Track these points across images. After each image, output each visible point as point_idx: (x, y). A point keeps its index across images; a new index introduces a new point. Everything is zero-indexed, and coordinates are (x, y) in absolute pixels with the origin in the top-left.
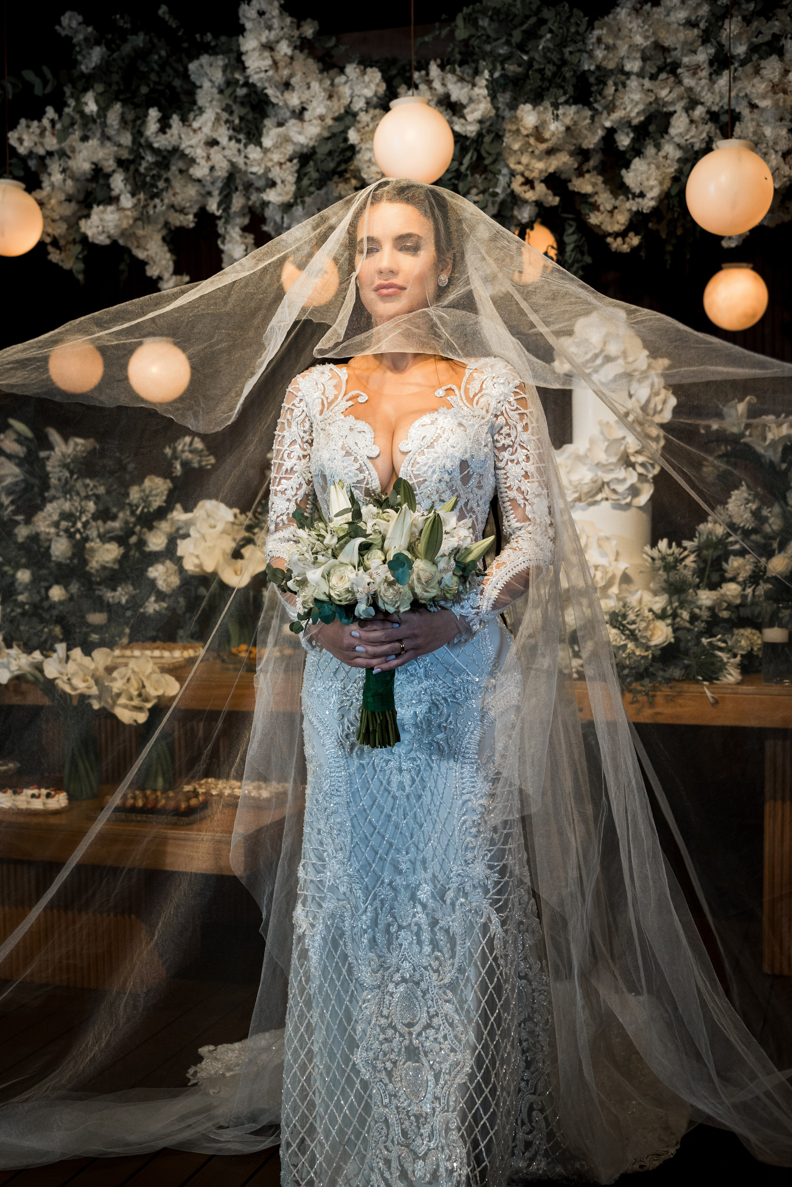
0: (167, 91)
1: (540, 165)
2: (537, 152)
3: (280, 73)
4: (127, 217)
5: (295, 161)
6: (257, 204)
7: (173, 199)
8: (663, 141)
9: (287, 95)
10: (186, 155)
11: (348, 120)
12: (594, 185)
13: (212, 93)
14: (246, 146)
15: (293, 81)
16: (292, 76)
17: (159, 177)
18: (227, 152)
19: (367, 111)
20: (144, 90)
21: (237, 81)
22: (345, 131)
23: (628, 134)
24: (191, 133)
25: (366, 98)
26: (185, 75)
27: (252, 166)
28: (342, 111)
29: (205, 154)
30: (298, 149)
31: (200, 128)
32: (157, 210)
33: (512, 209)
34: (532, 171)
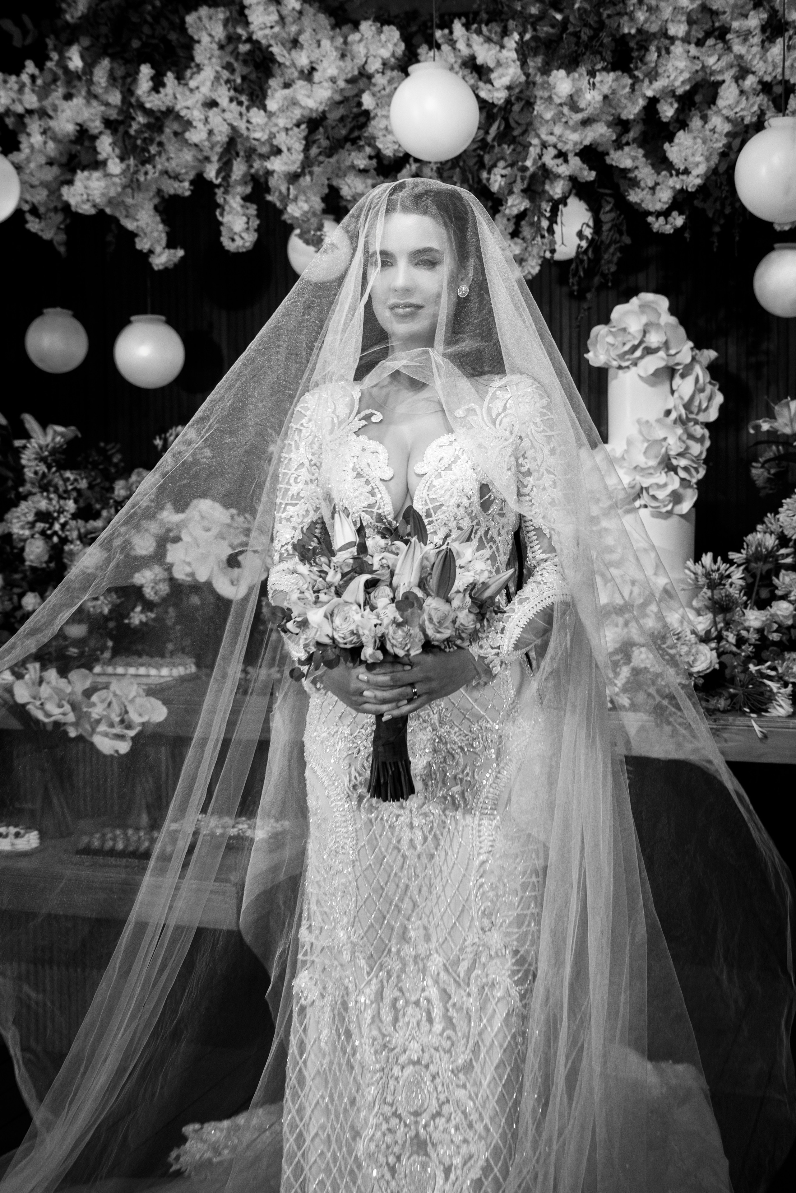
0: (162, 46)
1: (574, 137)
2: (571, 123)
3: (287, 29)
4: (114, 184)
5: (303, 126)
6: (261, 173)
7: (166, 164)
8: (710, 112)
9: (294, 53)
10: (182, 117)
11: (362, 83)
12: (634, 159)
13: (211, 49)
14: (248, 109)
15: (302, 38)
16: (300, 32)
17: (151, 140)
18: (228, 115)
19: (383, 73)
20: (136, 44)
21: (240, 36)
22: (359, 95)
23: (671, 104)
24: (188, 93)
25: (382, 59)
26: (182, 28)
27: (255, 131)
28: (356, 72)
29: (203, 117)
30: (306, 113)
31: (198, 88)
32: (149, 177)
33: (544, 183)
34: (565, 143)
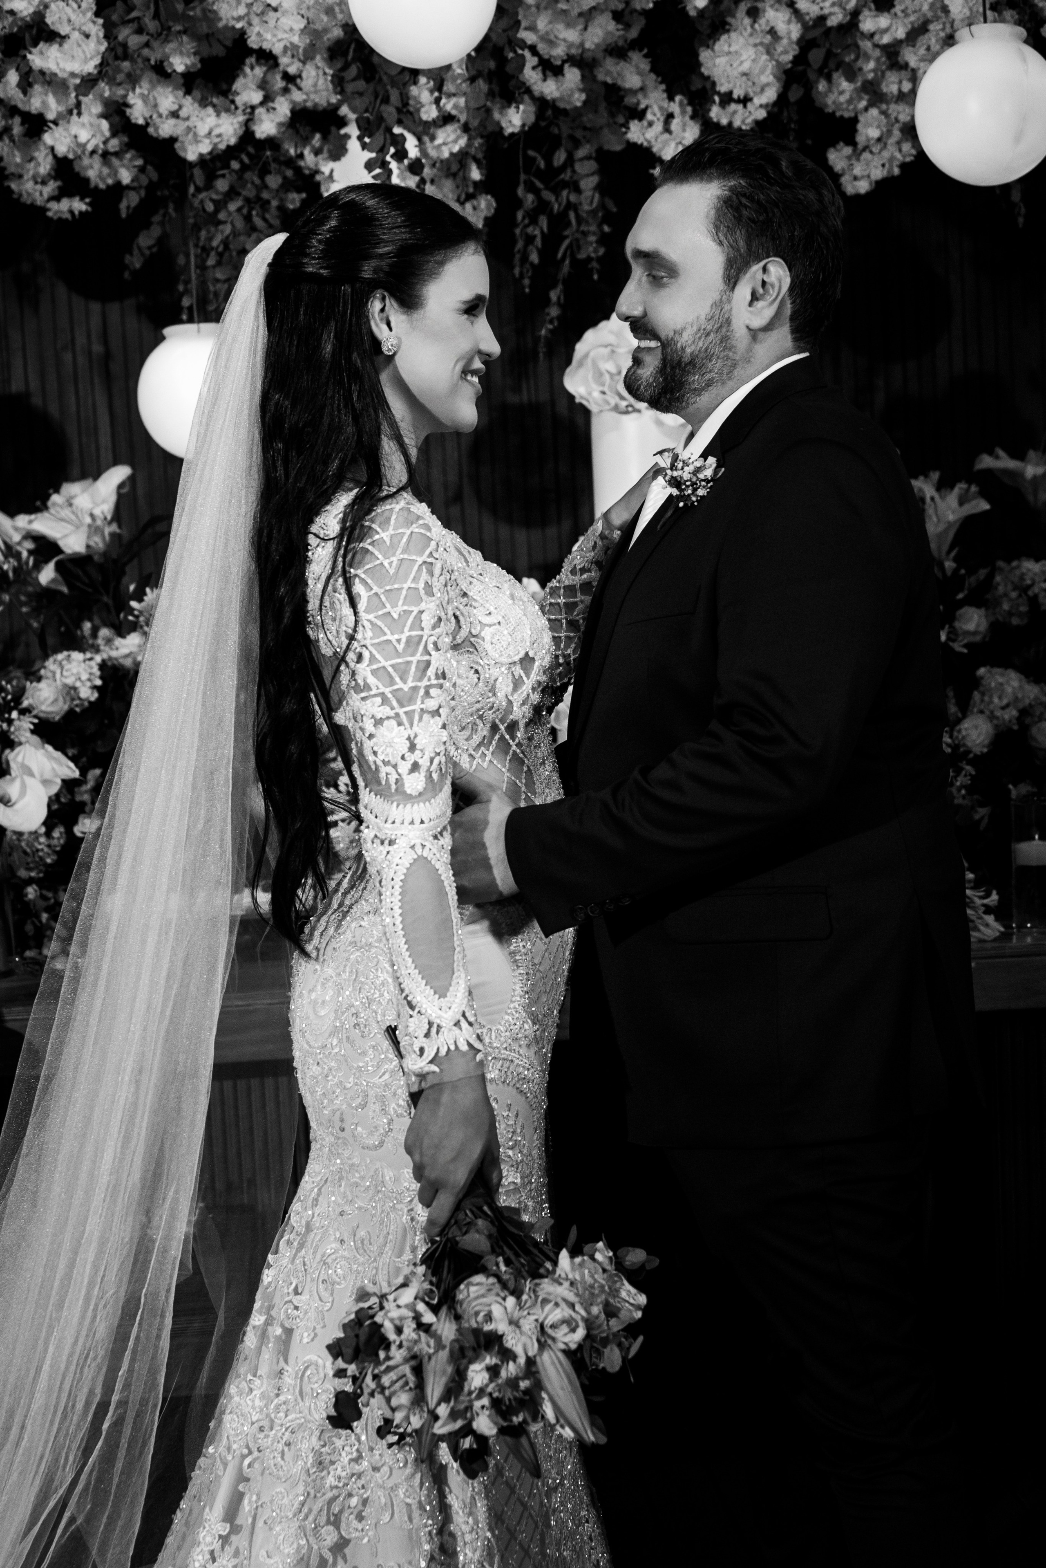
1: (572, 35)
12: (640, 73)
